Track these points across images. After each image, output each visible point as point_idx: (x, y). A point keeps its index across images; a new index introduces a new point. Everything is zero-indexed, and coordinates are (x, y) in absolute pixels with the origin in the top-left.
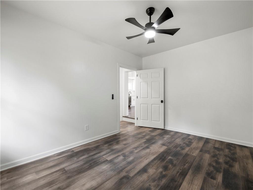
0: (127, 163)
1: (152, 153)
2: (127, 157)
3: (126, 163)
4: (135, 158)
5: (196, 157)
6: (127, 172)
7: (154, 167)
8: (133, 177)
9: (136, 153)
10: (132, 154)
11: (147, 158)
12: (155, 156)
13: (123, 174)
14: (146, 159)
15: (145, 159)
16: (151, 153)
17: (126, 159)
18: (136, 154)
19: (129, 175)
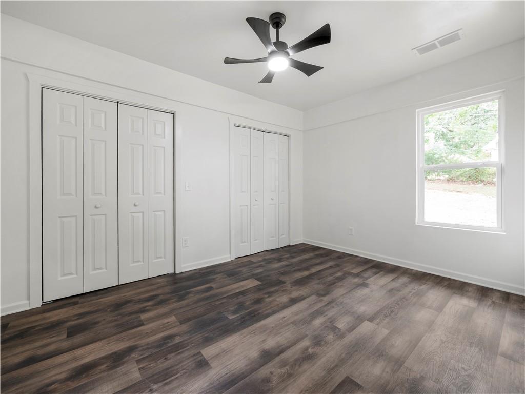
0: (324, 313)
1: (265, 331)
2: (327, 326)
3: (326, 314)
4: (309, 322)
5: (174, 315)
6: (321, 301)
7: (276, 303)
8: (312, 295)
9: (307, 335)
10: (315, 333)
11: (281, 321)
12: (263, 322)
13: (326, 299)
14: (284, 317)
15: (285, 319)
16: (268, 331)
17: (329, 321)
18: (307, 333)
19: (317, 297)
